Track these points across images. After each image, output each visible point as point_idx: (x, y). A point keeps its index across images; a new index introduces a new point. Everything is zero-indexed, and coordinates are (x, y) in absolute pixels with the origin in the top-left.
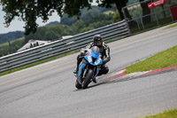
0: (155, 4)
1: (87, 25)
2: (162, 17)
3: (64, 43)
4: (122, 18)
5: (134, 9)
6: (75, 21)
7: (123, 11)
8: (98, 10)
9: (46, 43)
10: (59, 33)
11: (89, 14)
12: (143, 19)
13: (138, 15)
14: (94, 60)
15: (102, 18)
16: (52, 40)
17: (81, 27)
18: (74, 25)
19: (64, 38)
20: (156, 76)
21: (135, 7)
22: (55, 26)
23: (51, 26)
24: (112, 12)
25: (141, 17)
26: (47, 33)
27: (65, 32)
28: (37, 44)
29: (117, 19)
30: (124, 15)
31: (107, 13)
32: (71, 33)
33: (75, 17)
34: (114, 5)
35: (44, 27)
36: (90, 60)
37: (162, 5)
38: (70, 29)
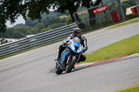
0: (99, 10)
1: (46, 27)
2: (104, 20)
3: (28, 41)
4: (74, 21)
5: (83, 14)
6: (37, 23)
7: (74, 15)
8: (55, 15)
9: (14, 40)
10: (24, 33)
11: (48, 18)
12: (90, 21)
13: (86, 19)
14: (77, 48)
15: (58, 21)
16: (18, 38)
17: (42, 28)
18: (35, 27)
19: (28, 36)
20: (100, 66)
21: (84, 12)
22: (20, 27)
23: (18, 27)
24: (66, 17)
25: (88, 20)
26: (14, 33)
27: (29, 31)
28: (7, 42)
29: (69, 22)
30: (75, 19)
31: (62, 17)
32: (33, 33)
33: (36, 21)
34: (67, 11)
35: (12, 28)
36: (73, 49)
37: (104, 11)
38: (33, 29)
